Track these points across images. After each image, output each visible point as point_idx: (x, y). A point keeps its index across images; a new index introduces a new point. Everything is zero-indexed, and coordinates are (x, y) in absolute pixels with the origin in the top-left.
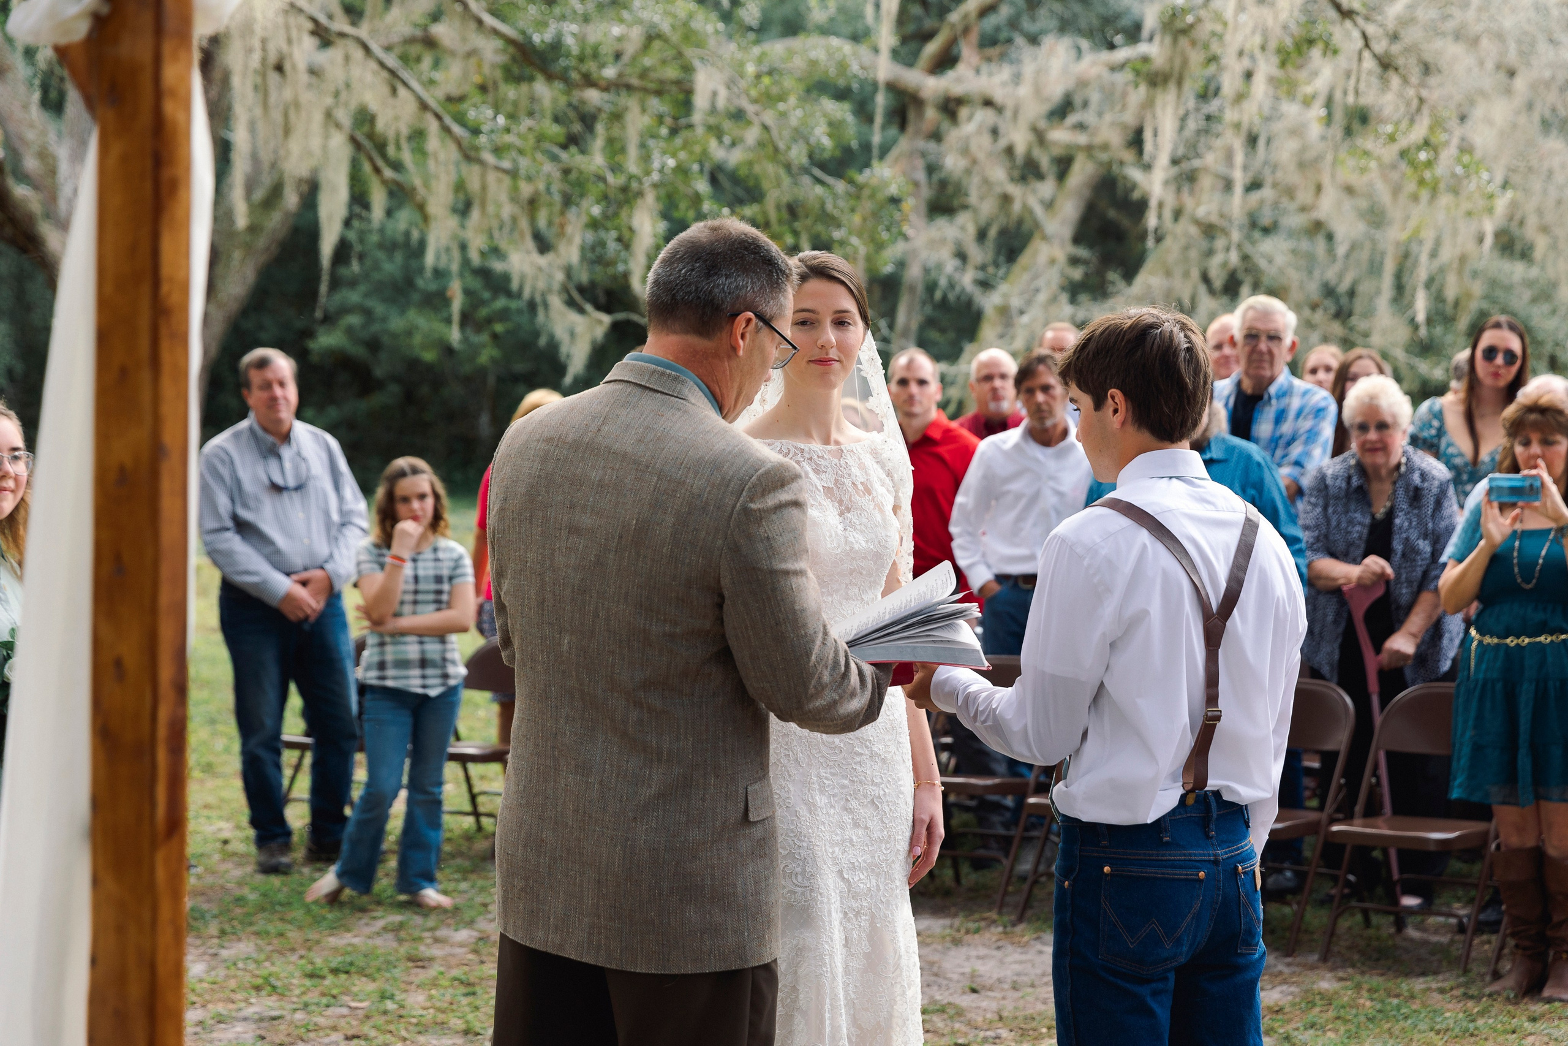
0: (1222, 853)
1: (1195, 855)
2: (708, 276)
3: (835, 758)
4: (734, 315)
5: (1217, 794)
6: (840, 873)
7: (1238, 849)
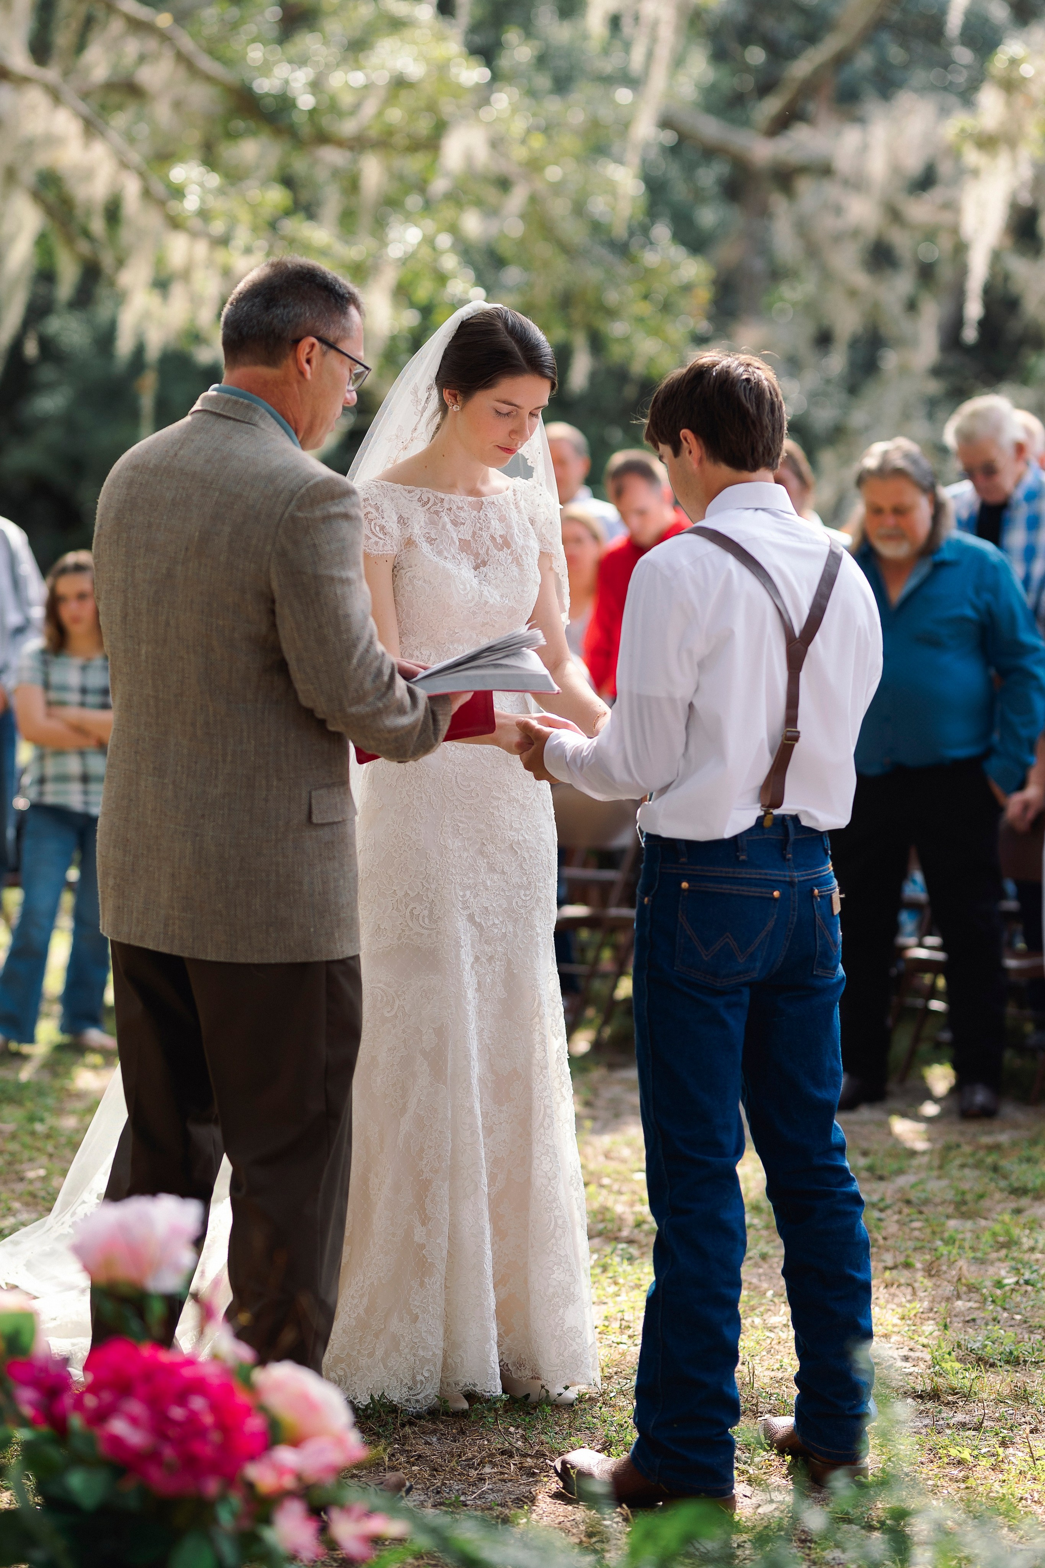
0: (798, 876)
1: (771, 875)
2: (267, 308)
3: (471, 802)
4: (297, 342)
5: (795, 819)
6: (471, 918)
7: (816, 873)
